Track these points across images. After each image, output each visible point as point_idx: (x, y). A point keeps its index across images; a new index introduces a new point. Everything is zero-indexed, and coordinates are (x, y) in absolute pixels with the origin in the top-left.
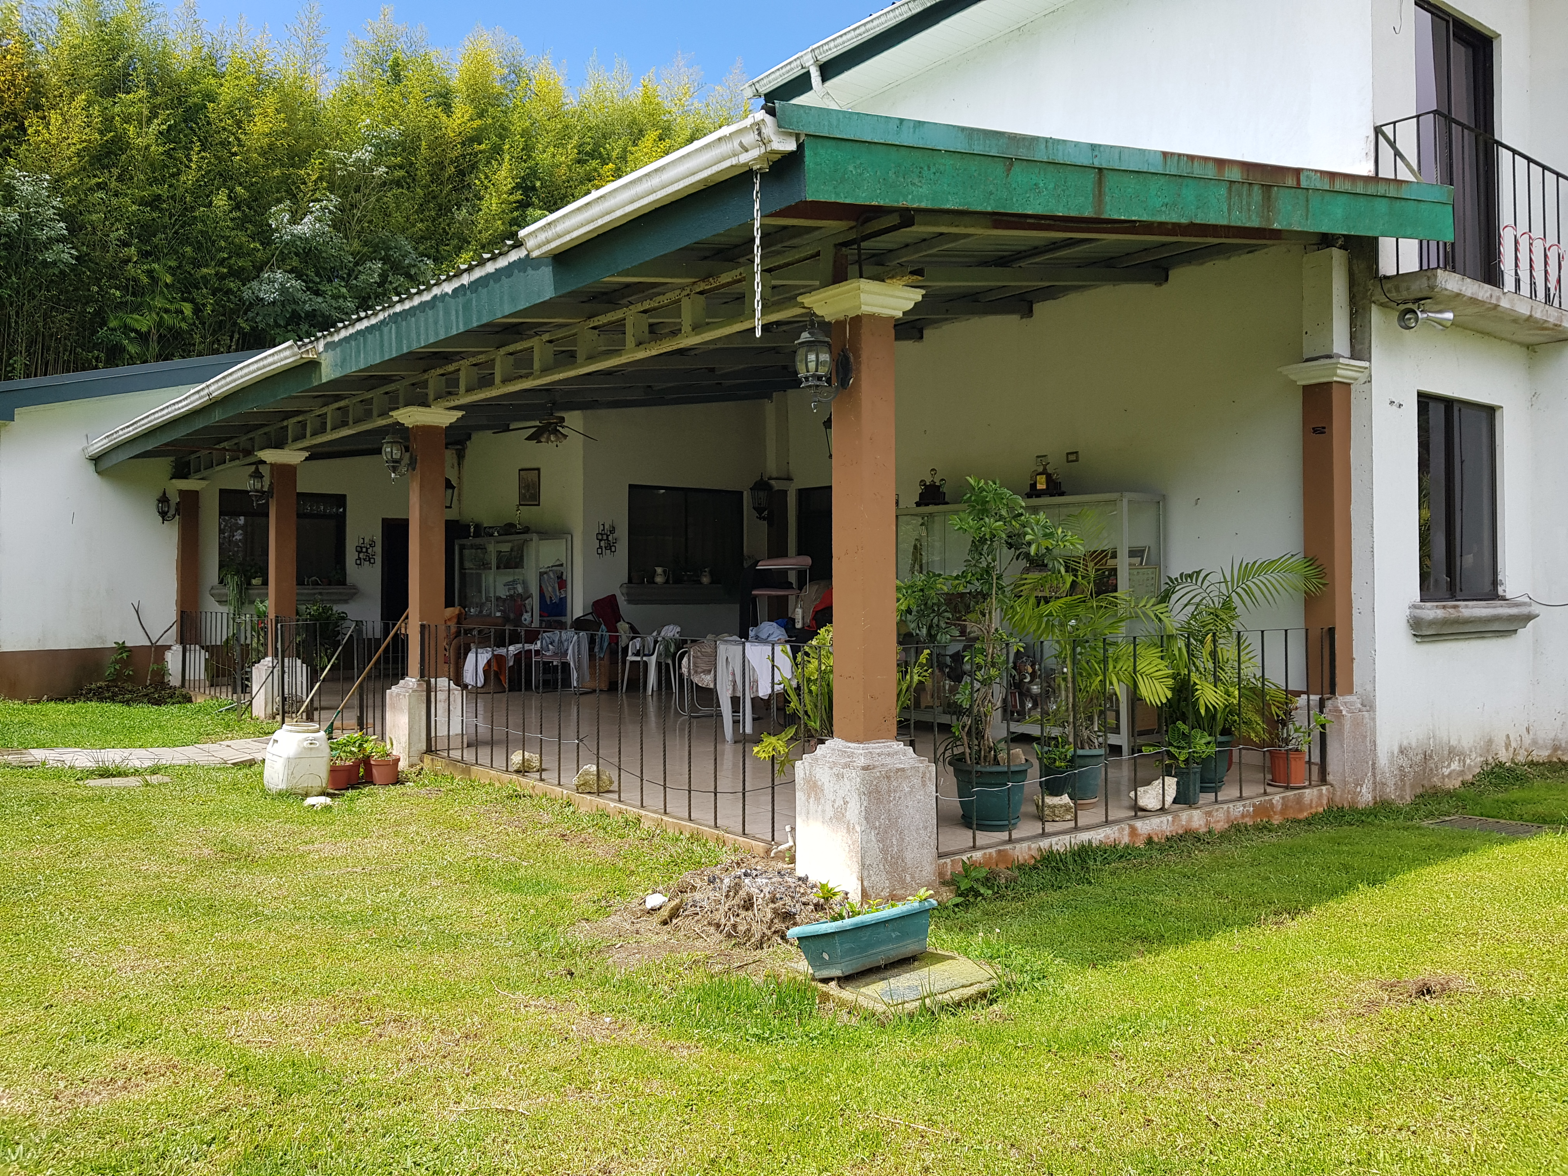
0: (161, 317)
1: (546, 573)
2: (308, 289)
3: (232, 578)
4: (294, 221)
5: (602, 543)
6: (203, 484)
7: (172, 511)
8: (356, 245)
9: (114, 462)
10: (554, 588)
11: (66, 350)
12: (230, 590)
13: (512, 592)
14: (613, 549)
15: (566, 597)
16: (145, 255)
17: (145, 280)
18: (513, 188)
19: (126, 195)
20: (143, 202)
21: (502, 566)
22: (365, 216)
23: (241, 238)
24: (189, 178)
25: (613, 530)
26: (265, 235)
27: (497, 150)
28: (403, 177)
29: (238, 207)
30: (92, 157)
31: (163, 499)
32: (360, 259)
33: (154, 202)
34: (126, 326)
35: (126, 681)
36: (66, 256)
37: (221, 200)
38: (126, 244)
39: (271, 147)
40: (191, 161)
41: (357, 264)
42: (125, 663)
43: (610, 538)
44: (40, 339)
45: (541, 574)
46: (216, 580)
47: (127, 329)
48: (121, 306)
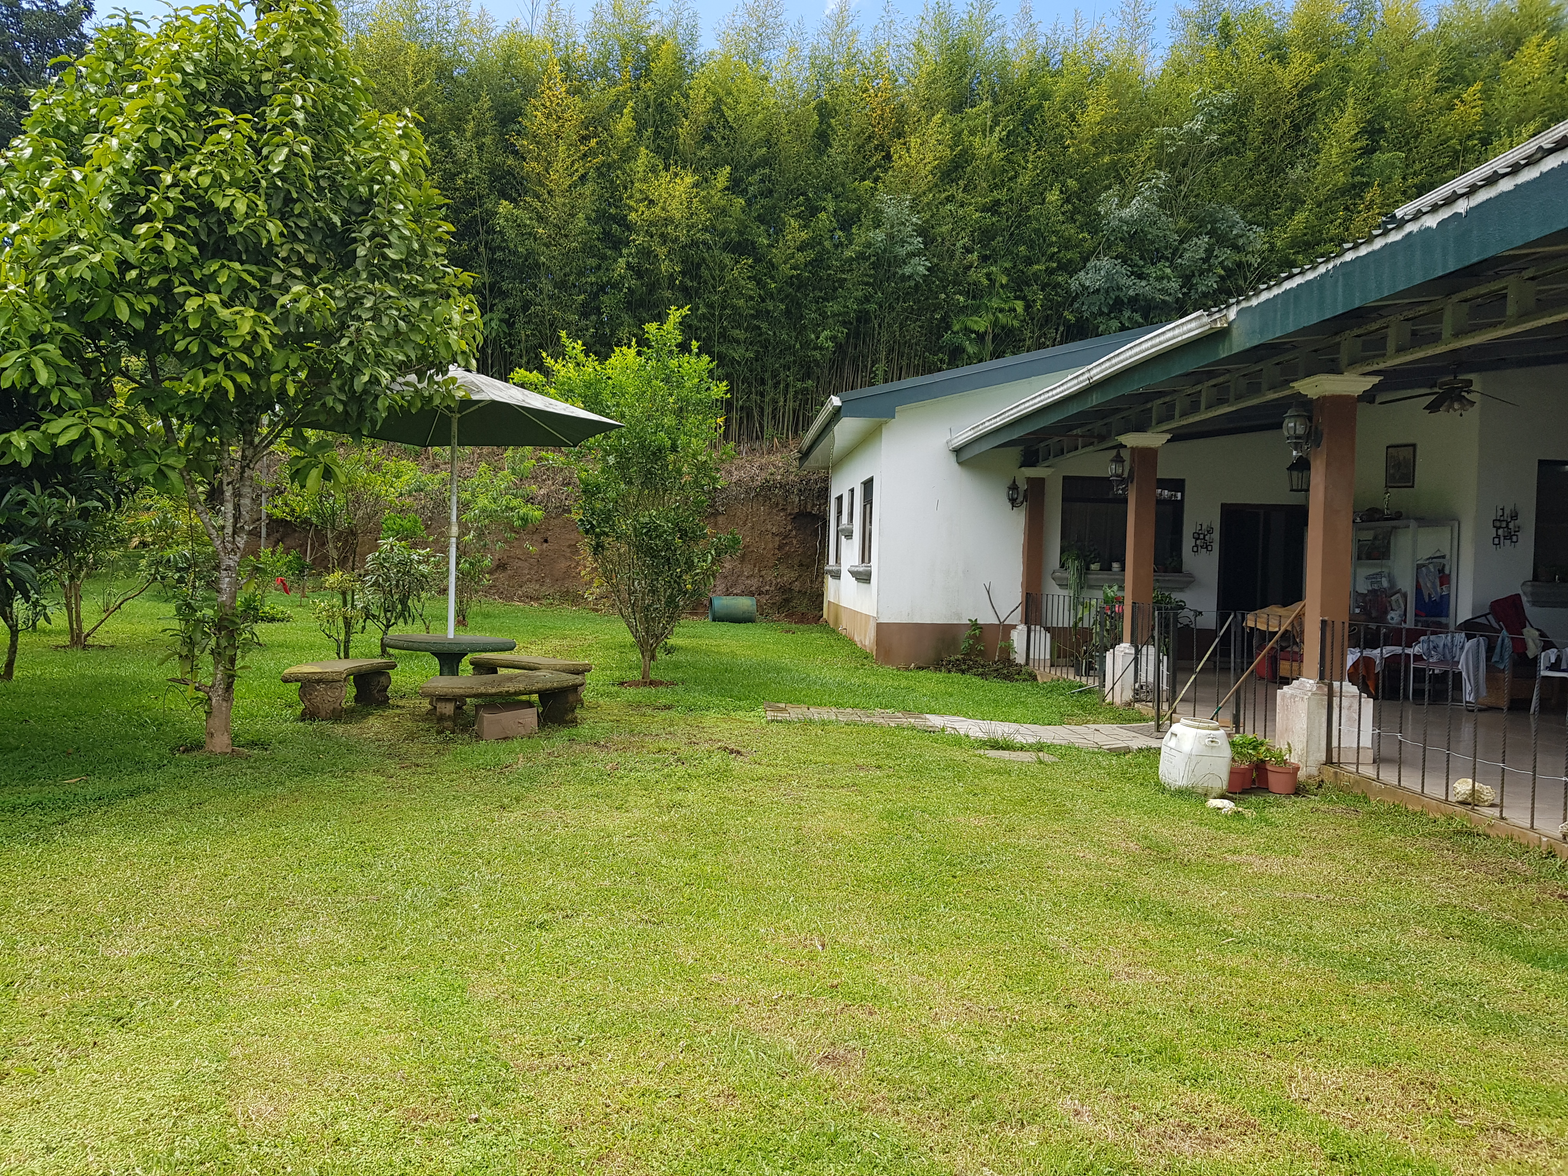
0: (997, 318)
1: (1424, 566)
2: (1132, 273)
3: (1073, 562)
4: (1121, 206)
5: (1500, 532)
6: (1049, 471)
7: (1020, 499)
8: (1182, 222)
9: (977, 452)
10: (1433, 583)
11: (916, 355)
12: (1071, 575)
13: (1376, 587)
14: (1514, 539)
15: (1449, 595)
16: (984, 258)
17: (986, 282)
18: (1356, 134)
19: (971, 204)
20: (984, 209)
21: (1364, 556)
22: (1192, 191)
23: (1070, 230)
24: (1025, 180)
25: (1514, 516)
26: (1093, 224)
27: (1339, 96)
28: (1233, 143)
29: (1068, 201)
30: (943, 174)
31: (1014, 487)
32: (1185, 237)
33: (993, 208)
34: (966, 328)
35: (977, 656)
36: (921, 268)
37: (1053, 196)
38: (968, 250)
39: (1102, 135)
40: (1027, 162)
41: (1181, 242)
42: (977, 639)
43: (1511, 525)
44: (896, 347)
45: (1419, 567)
46: (1058, 565)
47: (967, 331)
48: (963, 310)
